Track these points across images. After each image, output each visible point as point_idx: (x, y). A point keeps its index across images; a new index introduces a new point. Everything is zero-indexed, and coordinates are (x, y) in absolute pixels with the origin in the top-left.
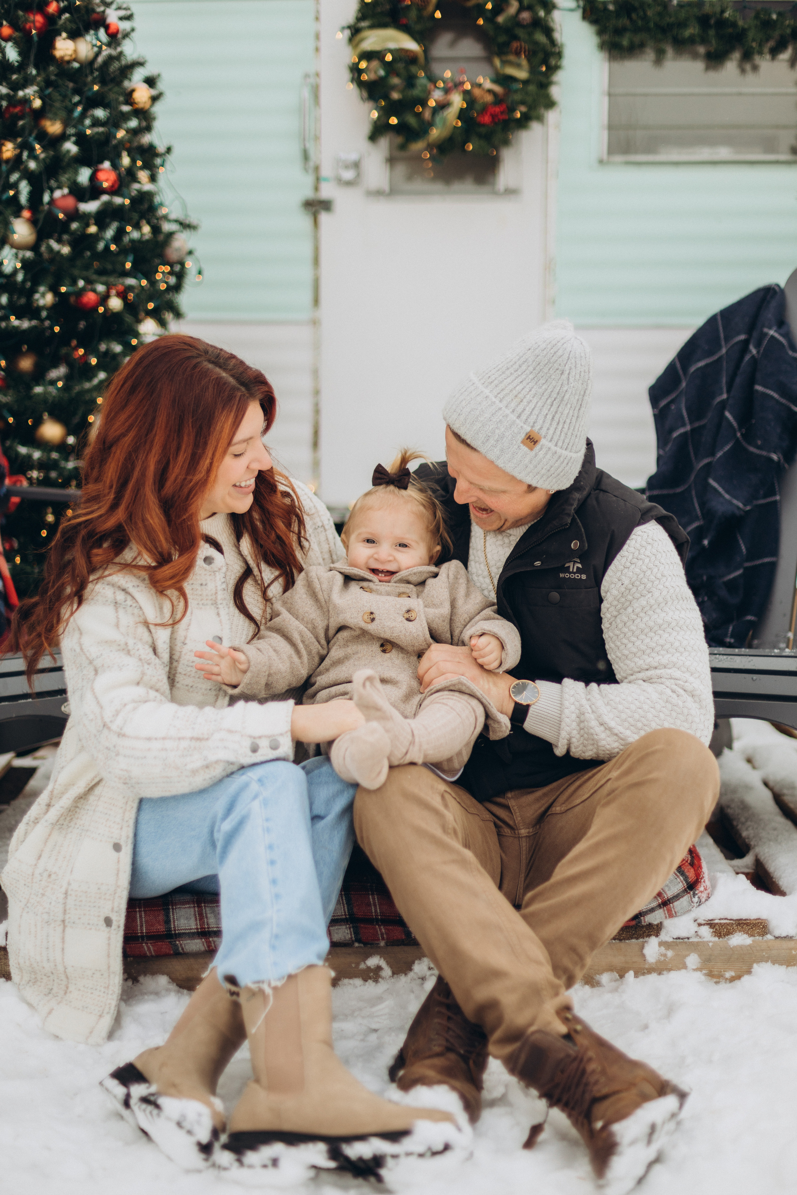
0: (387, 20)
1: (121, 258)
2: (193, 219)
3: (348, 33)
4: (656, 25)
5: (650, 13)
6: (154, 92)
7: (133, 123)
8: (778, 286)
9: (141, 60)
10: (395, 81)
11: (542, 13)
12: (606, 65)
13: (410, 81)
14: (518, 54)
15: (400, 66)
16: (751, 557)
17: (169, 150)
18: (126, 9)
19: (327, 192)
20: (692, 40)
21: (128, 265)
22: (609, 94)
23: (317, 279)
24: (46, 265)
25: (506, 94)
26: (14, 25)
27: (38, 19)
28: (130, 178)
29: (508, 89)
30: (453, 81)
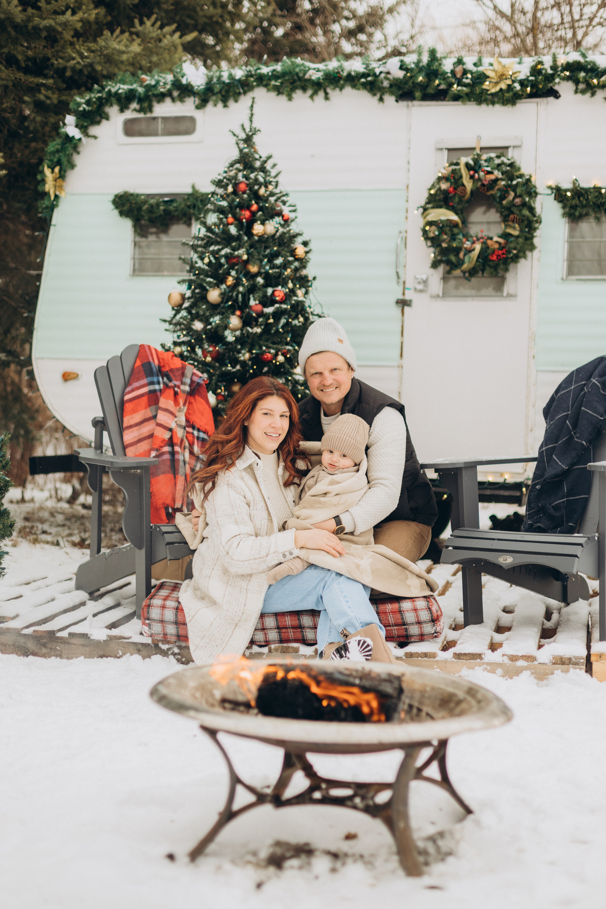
0: (442, 203)
1: (285, 335)
3: (421, 210)
4: (594, 203)
5: (590, 197)
6: (307, 249)
7: (296, 264)
9: (301, 233)
10: (445, 237)
11: (527, 199)
12: (567, 225)
13: (453, 237)
14: (514, 221)
15: (447, 229)
16: (571, 494)
17: (314, 278)
18: (294, 206)
19: (409, 296)
21: (289, 339)
22: (568, 241)
23: (402, 343)
24: (246, 339)
25: (506, 244)
26: (234, 217)
27: (247, 214)
28: (292, 294)
29: (507, 241)
30: (476, 236)
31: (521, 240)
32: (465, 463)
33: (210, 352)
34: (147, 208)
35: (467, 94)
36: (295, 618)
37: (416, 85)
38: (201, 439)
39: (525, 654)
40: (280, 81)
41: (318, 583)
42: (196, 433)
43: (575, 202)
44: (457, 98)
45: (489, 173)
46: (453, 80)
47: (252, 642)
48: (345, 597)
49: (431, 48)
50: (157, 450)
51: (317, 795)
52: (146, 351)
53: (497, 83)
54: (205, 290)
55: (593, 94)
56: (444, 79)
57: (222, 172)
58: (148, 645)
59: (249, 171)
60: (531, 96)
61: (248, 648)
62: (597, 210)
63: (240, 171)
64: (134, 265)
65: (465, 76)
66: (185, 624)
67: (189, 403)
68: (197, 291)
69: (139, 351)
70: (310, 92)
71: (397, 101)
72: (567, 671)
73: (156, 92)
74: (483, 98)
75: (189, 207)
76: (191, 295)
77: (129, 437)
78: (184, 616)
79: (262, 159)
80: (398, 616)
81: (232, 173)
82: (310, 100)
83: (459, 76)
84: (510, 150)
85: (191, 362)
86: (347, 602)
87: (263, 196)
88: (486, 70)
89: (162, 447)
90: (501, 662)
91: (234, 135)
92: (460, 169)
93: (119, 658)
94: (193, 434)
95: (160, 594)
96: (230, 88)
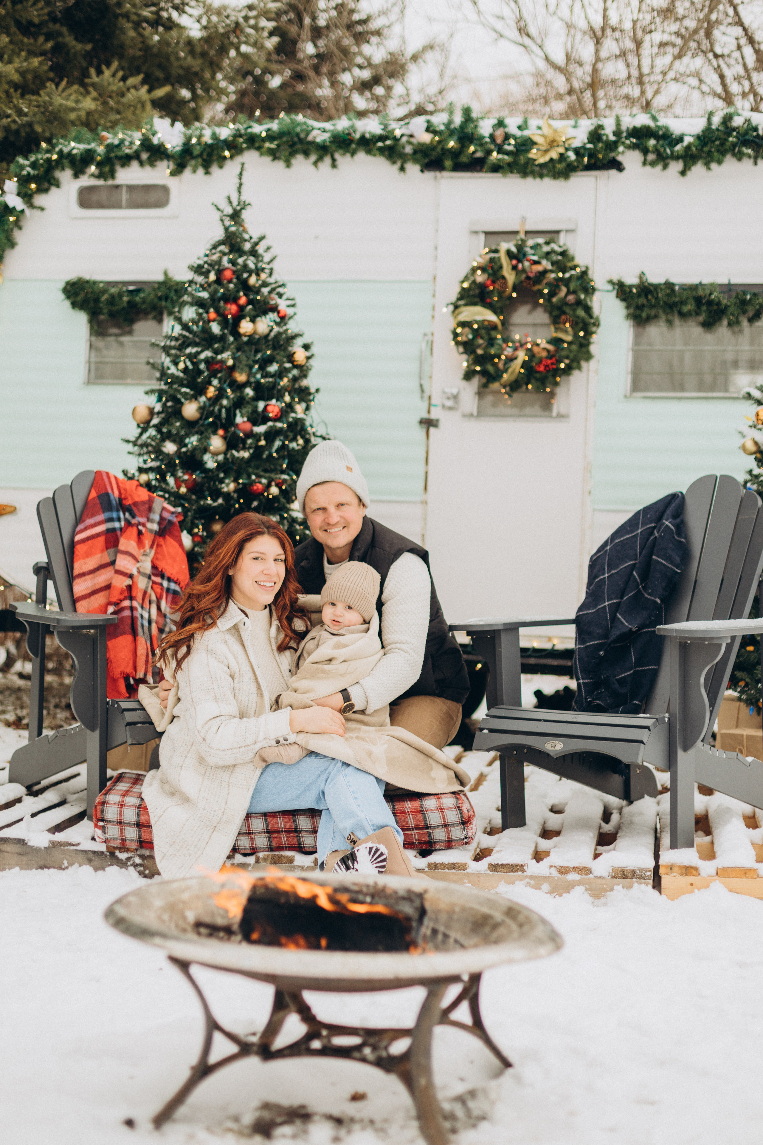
0: (477, 300)
1: (280, 461)
3: (451, 308)
4: (665, 303)
5: (660, 295)
6: (308, 354)
7: (295, 372)
8: (681, 493)
9: (301, 333)
10: (480, 341)
11: (582, 296)
12: (632, 330)
13: (491, 342)
14: (565, 324)
15: (483, 332)
17: (317, 390)
18: (292, 300)
19: (436, 414)
20: (691, 313)
21: (284, 466)
22: (633, 350)
23: (426, 473)
24: (231, 465)
25: (556, 351)
26: (217, 311)
27: (233, 308)
28: (289, 410)
29: (558, 348)
30: (519, 342)
31: (574, 347)
32: (504, 624)
33: (185, 481)
34: (106, 299)
35: (509, 165)
36: (290, 819)
37: (446, 152)
38: (171, 591)
39: (577, 865)
40: (276, 142)
41: (319, 775)
42: (165, 584)
43: (642, 300)
44: (496, 168)
45: (536, 263)
46: (492, 147)
47: (235, 850)
48: (353, 792)
49: (466, 106)
50: (116, 604)
51: (316, 1044)
52: (103, 479)
53: (546, 151)
54: (178, 404)
55: (665, 167)
56: (481, 145)
57: (202, 255)
58: (103, 853)
59: (237, 255)
60: (589, 168)
61: (229, 857)
62: (668, 311)
63: (224, 254)
64: (89, 371)
65: (507, 142)
66: (149, 826)
67: (158, 545)
68: (169, 404)
69: (95, 479)
70: (313, 158)
71: (422, 171)
72: (630, 887)
73: (119, 154)
74: (529, 170)
75: (160, 298)
76: (161, 410)
77: (80, 587)
78: (149, 816)
79: (252, 241)
80: (420, 817)
81: (215, 257)
82: (313, 168)
83: (499, 141)
84: (562, 236)
85: (161, 493)
86: (356, 798)
87: (254, 286)
88: (533, 134)
89: (121, 601)
90: (548, 875)
91: (218, 209)
92: (499, 258)
93: (64, 869)
94: (161, 585)
95: (118, 788)
96: (213, 150)
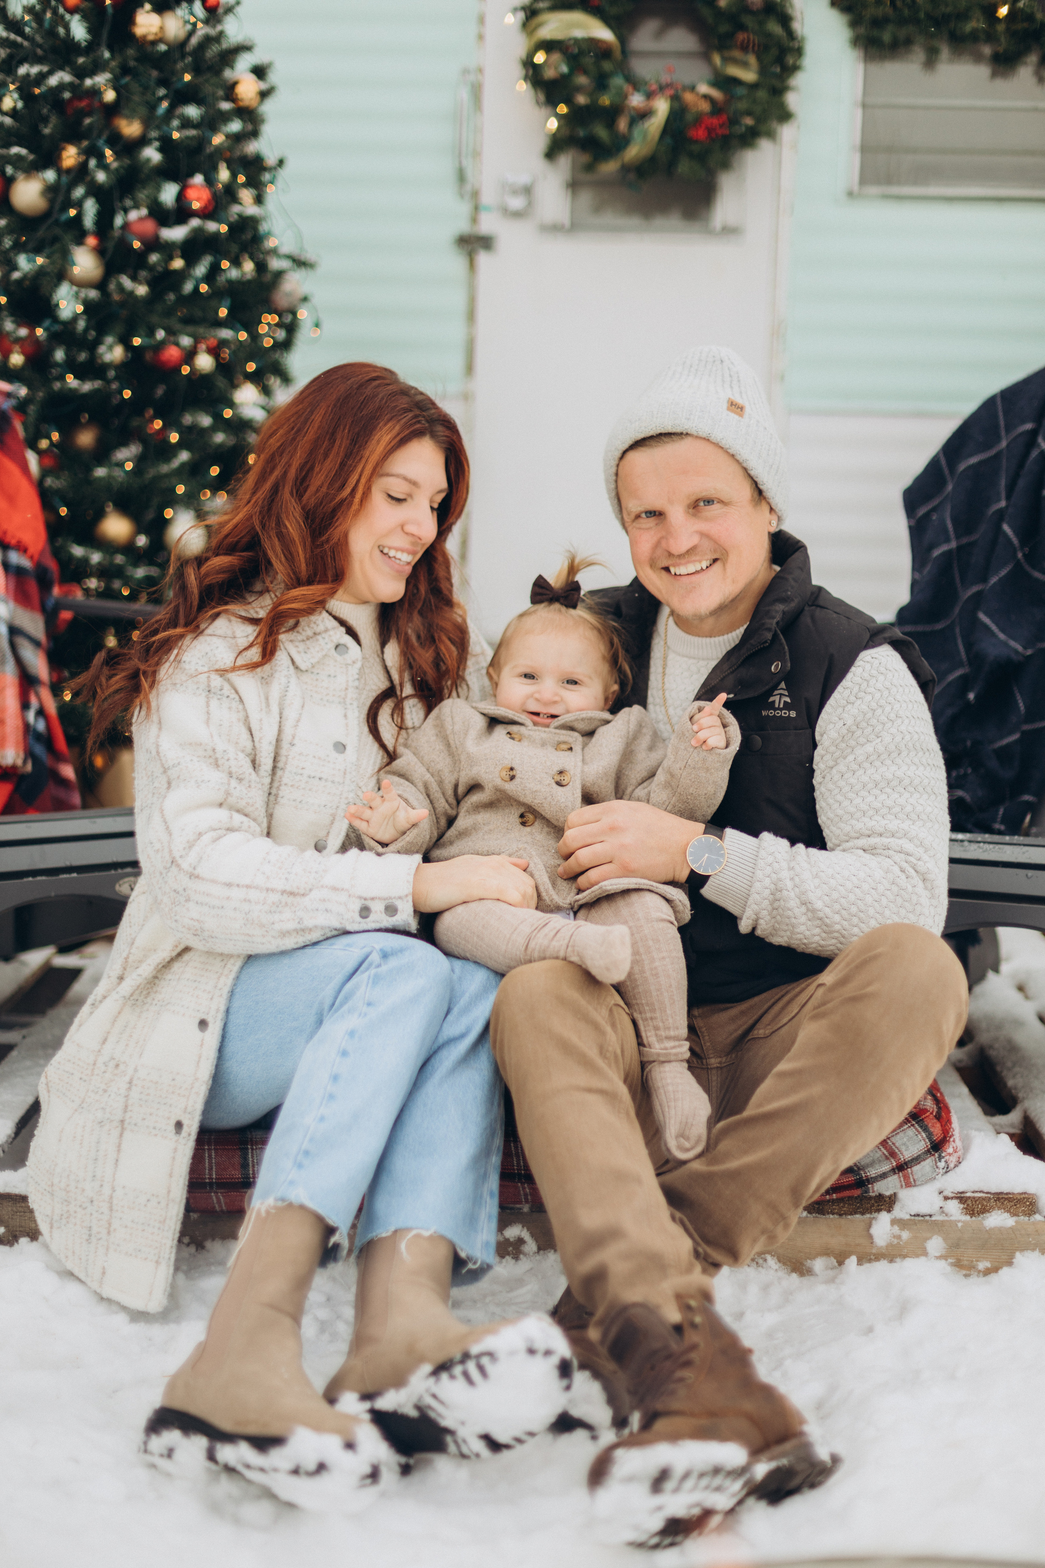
1: (214, 303)
2: (309, 255)
3: (521, 15)
4: (928, 16)
6: (263, 86)
7: (235, 126)
9: (249, 44)
10: (582, 80)
12: (861, 67)
13: (601, 83)
14: (744, 48)
15: (588, 61)
16: (1030, 717)
17: (281, 163)
19: (488, 225)
20: (974, 37)
21: (223, 312)
22: (863, 105)
23: (470, 338)
24: (114, 309)
25: (728, 101)
28: (228, 198)
29: (731, 94)
30: (657, 81)
31: (762, 94)
33: (19, 340)
62: (931, 31)
90: (944, 1216)
